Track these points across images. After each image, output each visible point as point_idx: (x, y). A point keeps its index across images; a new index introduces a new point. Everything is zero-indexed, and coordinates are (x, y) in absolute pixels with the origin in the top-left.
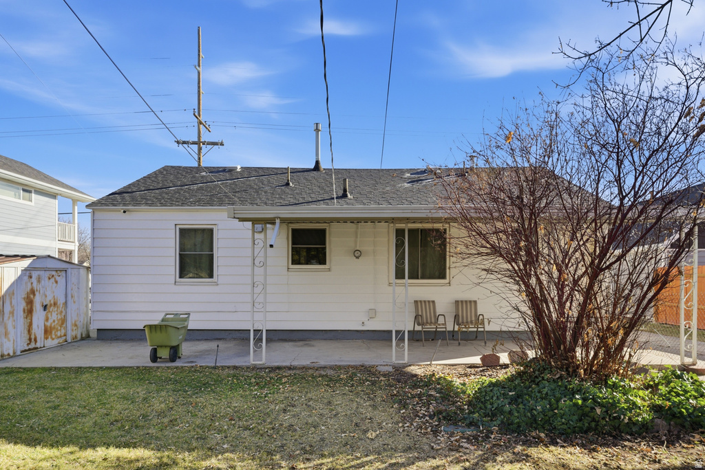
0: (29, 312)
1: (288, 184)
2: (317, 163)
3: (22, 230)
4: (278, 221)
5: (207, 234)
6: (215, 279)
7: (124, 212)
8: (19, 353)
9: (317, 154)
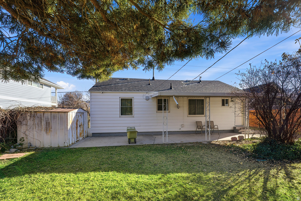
0: (77, 128)
1: (149, 84)
2: (153, 77)
3: (40, 98)
4: (174, 97)
5: (130, 101)
6: (133, 116)
7: (102, 93)
8: (75, 142)
9: (153, 75)
